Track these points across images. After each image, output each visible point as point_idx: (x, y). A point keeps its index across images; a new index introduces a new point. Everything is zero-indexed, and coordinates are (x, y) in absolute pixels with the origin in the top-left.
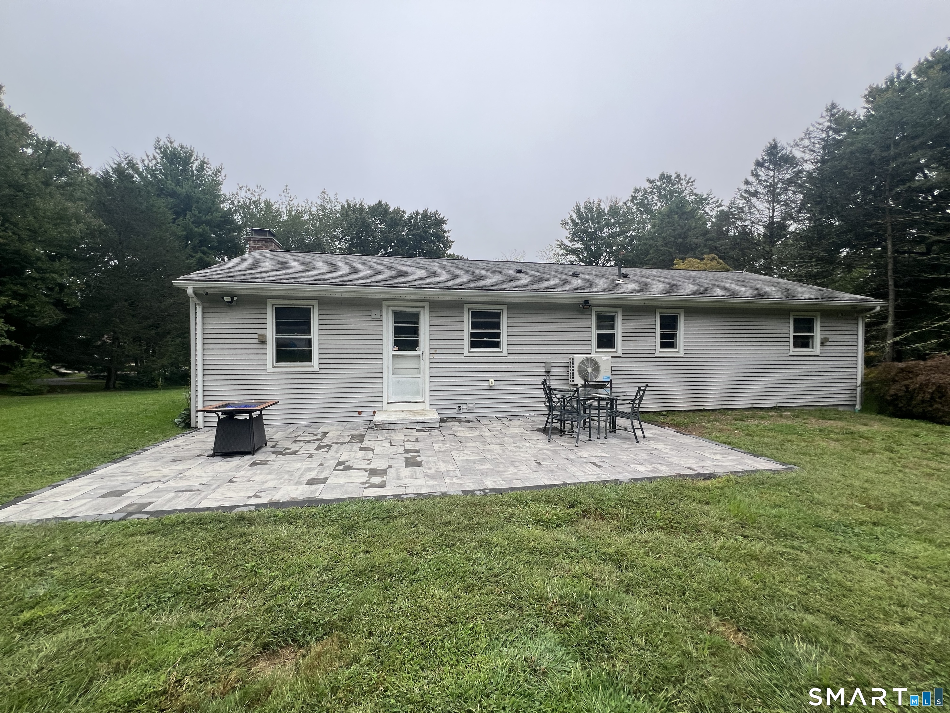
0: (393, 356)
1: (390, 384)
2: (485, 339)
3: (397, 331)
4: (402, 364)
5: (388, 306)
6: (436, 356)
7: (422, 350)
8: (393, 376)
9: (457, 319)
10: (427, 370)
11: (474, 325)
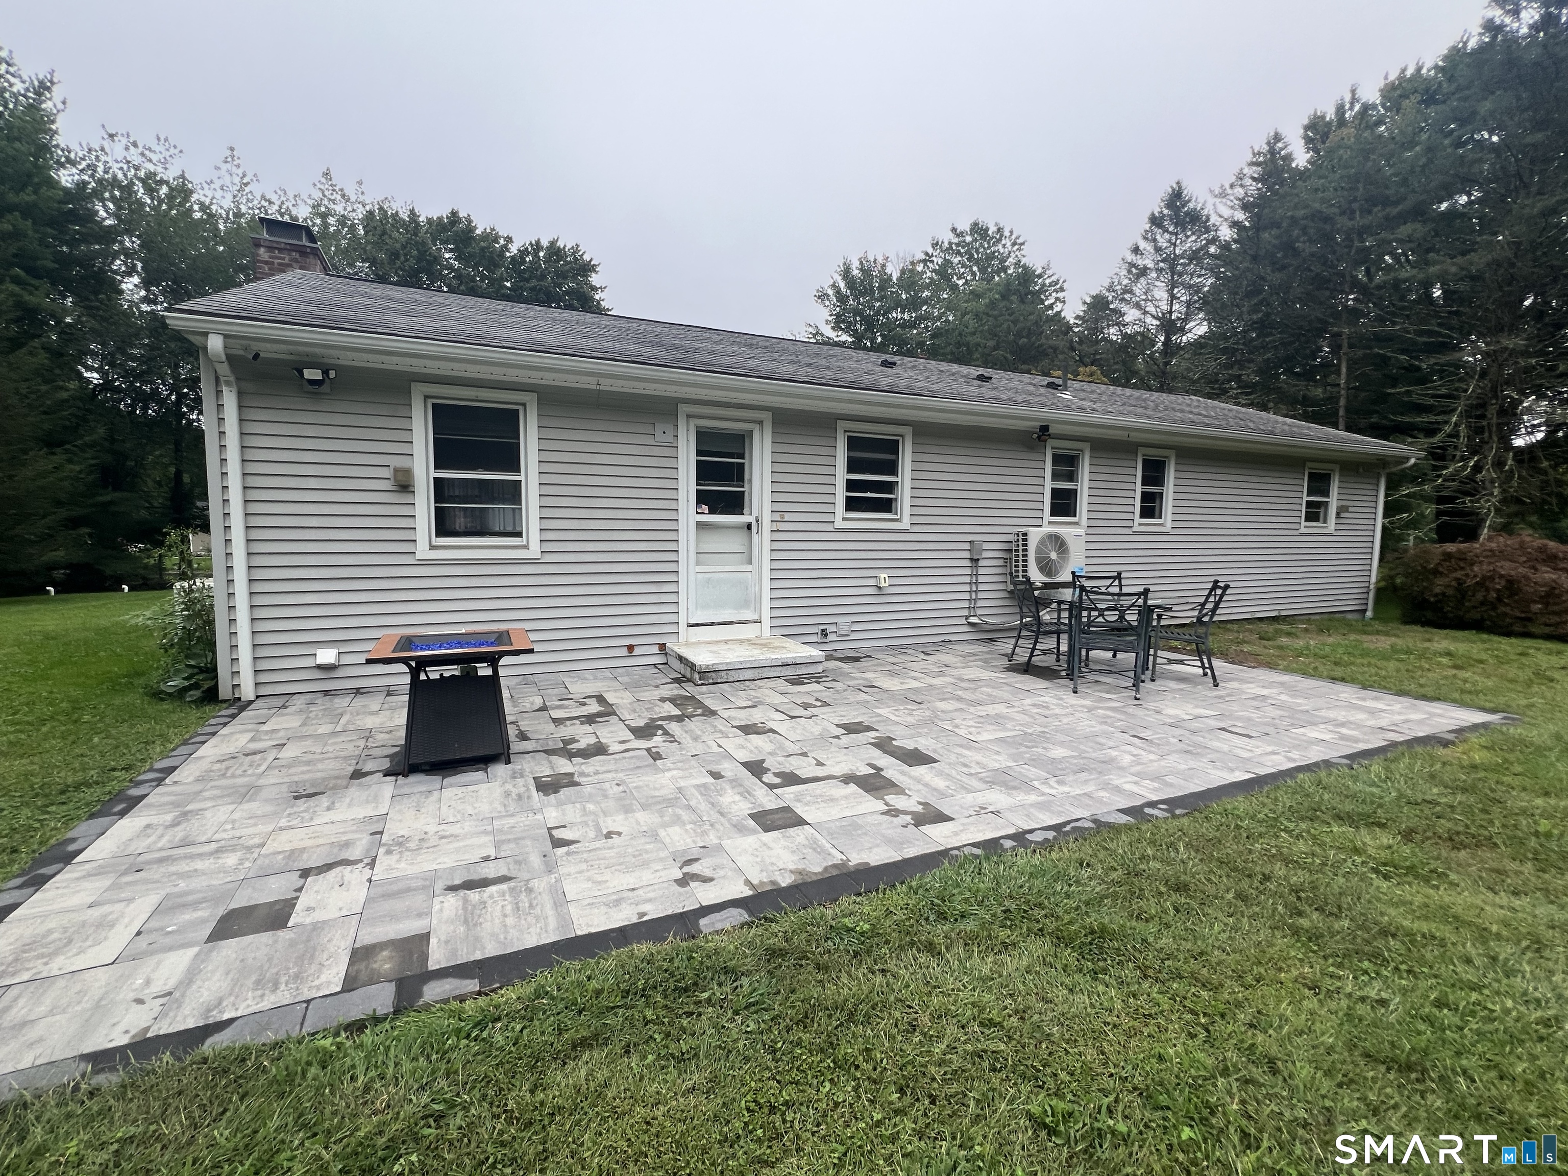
0: (700, 525)
1: (692, 586)
2: (869, 495)
3: (704, 472)
4: (715, 542)
5: (689, 416)
6: (783, 526)
7: (755, 513)
8: (698, 569)
9: (823, 451)
10: (767, 556)
11: (852, 467)
